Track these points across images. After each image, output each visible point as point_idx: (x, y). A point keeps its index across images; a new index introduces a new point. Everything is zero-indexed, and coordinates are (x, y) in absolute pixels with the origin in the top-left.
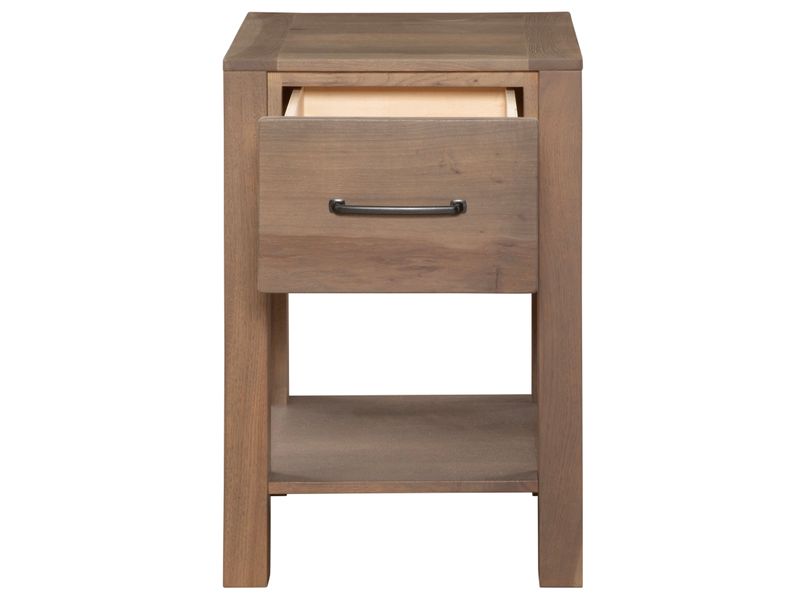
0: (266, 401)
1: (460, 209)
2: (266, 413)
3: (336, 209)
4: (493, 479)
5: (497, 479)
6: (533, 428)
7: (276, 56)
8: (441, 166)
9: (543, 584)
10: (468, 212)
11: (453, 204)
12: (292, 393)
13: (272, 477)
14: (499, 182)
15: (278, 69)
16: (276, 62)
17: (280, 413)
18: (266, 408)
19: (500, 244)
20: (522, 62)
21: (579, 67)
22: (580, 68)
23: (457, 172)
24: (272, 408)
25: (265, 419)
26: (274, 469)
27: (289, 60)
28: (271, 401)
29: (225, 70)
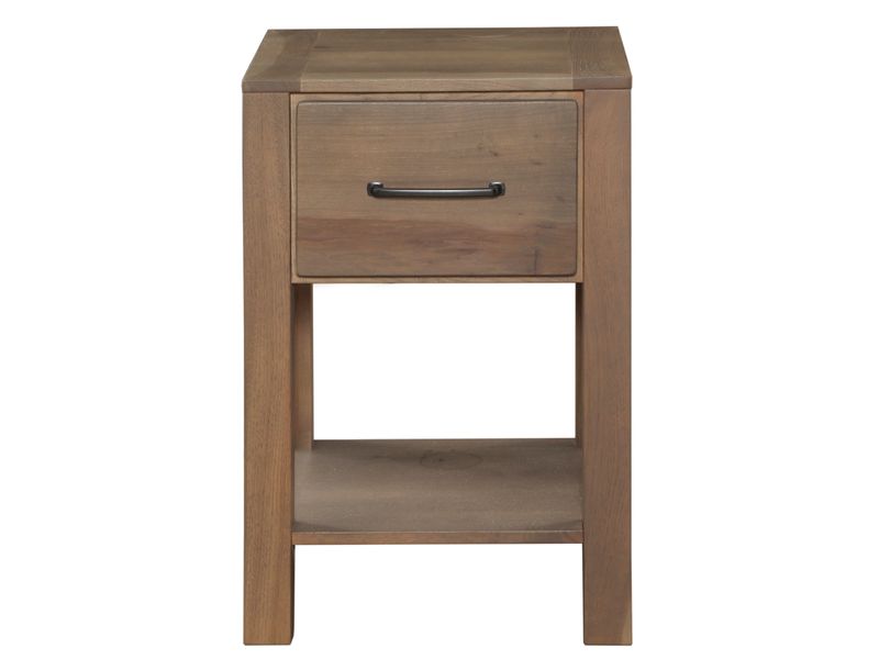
0: (289, 446)
1: (498, 191)
2: (289, 460)
3: (375, 192)
4: (533, 529)
5: (539, 529)
6: (577, 473)
7: (300, 76)
8: (480, 148)
9: (587, 641)
10: (506, 193)
11: (491, 186)
12: (316, 437)
13: (295, 526)
14: (538, 164)
15: (302, 90)
16: (299, 83)
17: (305, 459)
18: (289, 453)
19: (539, 226)
20: (566, 81)
21: (628, 85)
22: (629, 87)
23: (496, 155)
24: (297, 454)
25: (289, 464)
26: (298, 518)
27: (314, 80)
28: (295, 445)
29: (244, 92)
